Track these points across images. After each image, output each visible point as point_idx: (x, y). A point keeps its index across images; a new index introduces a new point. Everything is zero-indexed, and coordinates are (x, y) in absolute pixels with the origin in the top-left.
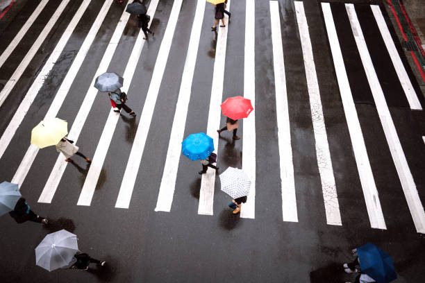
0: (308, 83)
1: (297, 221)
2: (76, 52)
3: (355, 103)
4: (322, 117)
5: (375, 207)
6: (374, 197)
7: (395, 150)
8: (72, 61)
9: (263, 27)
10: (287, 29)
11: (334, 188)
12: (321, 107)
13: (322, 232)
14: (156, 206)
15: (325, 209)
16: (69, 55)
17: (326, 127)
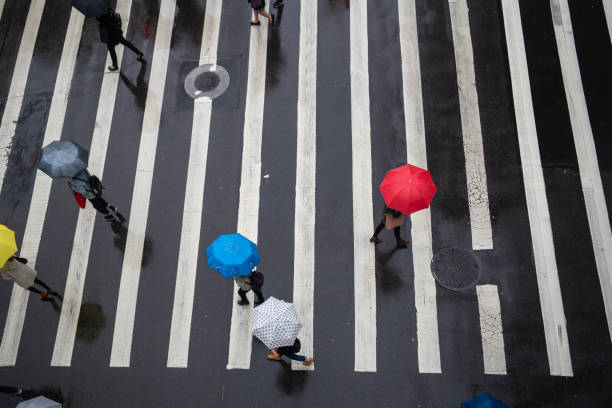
0: (464, 133)
1: (440, 371)
2: (49, 95)
3: (543, 166)
4: (485, 197)
5: (559, 344)
6: (560, 328)
7: (603, 250)
8: (46, 115)
9: (384, 16)
10: (429, 17)
11: (499, 318)
12: (484, 179)
13: (477, 386)
14: (227, 362)
15: (482, 352)
16: (37, 103)
17: (492, 214)
